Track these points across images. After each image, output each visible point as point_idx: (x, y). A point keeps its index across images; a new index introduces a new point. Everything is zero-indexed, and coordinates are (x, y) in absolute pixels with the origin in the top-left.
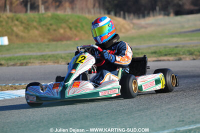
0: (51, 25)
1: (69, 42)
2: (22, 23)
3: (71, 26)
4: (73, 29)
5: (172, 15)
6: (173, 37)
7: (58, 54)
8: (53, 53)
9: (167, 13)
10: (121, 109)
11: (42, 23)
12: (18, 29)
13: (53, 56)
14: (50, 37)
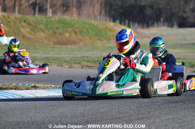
0: (57, 28)
1: (73, 46)
2: (29, 24)
3: (76, 30)
4: (78, 34)
5: (175, 26)
6: (175, 48)
7: (62, 58)
8: (57, 56)
9: (171, 24)
10: (121, 116)
11: (49, 26)
12: (25, 31)
13: (58, 59)
14: (55, 40)
